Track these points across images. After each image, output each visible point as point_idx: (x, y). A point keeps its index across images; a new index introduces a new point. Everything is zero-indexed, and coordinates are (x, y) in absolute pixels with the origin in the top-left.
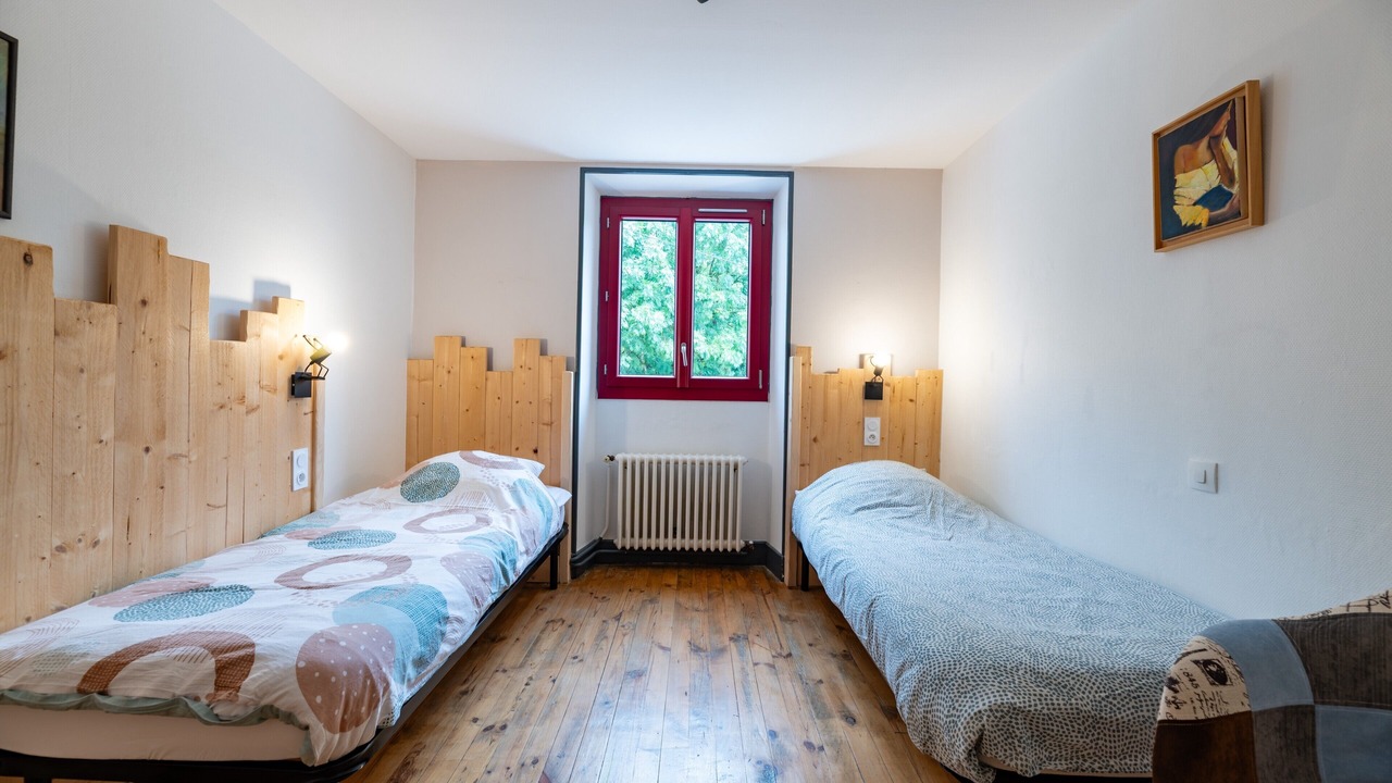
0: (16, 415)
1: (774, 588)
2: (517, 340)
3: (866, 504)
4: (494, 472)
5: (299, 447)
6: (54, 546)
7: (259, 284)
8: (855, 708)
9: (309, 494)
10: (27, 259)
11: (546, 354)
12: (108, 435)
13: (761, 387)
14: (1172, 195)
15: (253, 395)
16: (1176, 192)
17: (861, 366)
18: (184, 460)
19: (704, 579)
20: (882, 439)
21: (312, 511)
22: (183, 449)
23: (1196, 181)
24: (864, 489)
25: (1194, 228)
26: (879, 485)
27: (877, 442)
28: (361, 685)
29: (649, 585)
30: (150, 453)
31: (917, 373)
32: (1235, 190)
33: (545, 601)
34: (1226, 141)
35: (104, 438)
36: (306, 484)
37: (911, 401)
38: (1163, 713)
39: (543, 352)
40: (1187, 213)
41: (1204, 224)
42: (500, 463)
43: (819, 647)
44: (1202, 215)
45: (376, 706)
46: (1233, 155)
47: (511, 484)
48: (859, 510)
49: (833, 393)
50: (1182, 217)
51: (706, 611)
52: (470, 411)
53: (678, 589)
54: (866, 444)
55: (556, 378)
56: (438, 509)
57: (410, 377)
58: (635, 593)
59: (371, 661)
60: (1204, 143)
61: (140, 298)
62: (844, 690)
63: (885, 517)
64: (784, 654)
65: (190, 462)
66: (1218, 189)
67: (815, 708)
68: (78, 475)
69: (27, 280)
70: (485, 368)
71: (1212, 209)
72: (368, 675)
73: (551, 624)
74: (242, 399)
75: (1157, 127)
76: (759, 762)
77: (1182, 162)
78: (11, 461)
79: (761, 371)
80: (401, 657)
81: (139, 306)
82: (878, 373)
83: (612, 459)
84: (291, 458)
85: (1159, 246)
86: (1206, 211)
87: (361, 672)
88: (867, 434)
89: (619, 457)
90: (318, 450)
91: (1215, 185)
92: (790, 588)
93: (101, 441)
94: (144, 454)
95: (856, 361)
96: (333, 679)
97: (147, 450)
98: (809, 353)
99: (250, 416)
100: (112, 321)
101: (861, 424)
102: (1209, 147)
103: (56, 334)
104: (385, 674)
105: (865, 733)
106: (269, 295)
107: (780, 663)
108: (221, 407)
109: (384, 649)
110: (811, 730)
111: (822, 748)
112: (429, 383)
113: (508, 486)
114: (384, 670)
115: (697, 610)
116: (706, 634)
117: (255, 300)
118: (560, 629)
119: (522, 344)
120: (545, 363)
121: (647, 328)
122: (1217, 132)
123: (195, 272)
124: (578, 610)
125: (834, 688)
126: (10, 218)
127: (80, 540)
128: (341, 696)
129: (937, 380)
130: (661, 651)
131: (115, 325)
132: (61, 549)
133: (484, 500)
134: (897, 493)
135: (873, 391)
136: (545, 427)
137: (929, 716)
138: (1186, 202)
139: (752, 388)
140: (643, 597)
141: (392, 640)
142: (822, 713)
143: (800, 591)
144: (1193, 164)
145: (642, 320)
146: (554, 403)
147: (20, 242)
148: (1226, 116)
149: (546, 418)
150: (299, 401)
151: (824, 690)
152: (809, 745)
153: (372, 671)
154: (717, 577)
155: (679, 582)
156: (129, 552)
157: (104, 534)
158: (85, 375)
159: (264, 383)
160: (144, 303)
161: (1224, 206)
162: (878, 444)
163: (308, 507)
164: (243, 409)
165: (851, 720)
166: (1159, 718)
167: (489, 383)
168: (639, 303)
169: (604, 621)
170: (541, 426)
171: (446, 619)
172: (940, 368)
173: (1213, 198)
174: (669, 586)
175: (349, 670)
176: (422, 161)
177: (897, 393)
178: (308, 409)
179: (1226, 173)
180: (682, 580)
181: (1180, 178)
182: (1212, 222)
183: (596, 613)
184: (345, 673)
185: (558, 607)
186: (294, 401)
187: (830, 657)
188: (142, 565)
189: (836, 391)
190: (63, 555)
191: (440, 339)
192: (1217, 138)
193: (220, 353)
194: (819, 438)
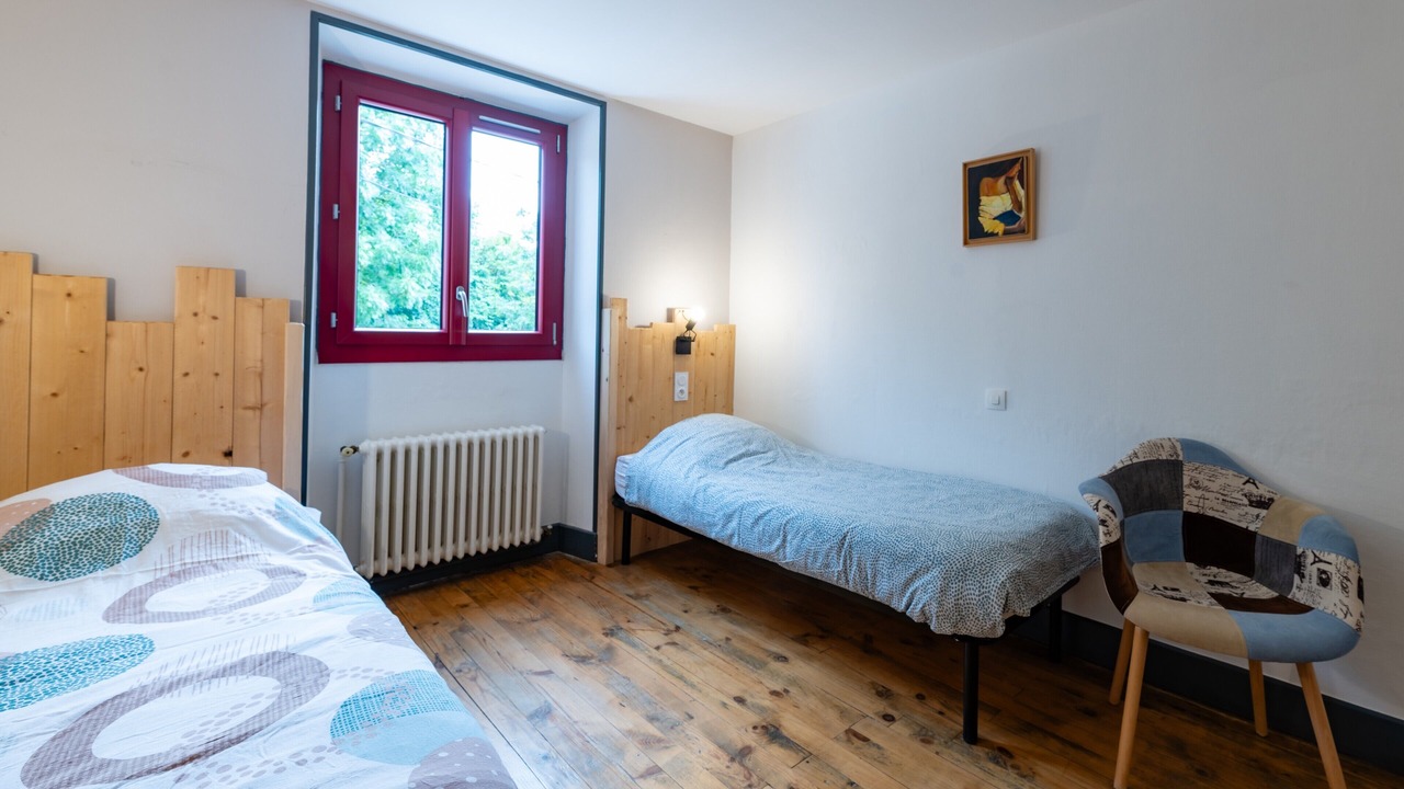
1: (593, 574)
3: (731, 457)
4: (227, 494)
8: (776, 647)
11: (246, 295)
13: (555, 342)
14: (978, 210)
16: (981, 208)
17: (670, 319)
19: (503, 585)
20: (690, 393)
23: (995, 204)
24: (720, 443)
25: (993, 234)
26: (731, 437)
27: (685, 397)
29: (435, 614)
31: (716, 327)
32: (1022, 215)
34: (1017, 183)
37: (712, 354)
38: (1103, 541)
39: (240, 292)
40: (988, 223)
41: (1000, 233)
43: (694, 610)
44: (1000, 227)
46: (1022, 193)
48: (727, 463)
49: (648, 348)
50: (984, 226)
51: (545, 617)
52: (65, 396)
53: (481, 606)
54: (676, 399)
55: (273, 334)
56: (142, 578)
60: (1002, 180)
62: (750, 637)
63: (756, 466)
64: (672, 628)
66: (1011, 212)
67: (748, 662)
70: (103, 316)
71: (1007, 224)
75: (967, 159)
76: (755, 728)
77: (986, 188)
79: (555, 325)
82: (690, 327)
83: (355, 451)
85: (966, 243)
86: (1002, 225)
88: (677, 389)
89: (363, 447)
91: (1009, 209)
92: (609, 566)
95: (664, 315)
98: (625, 305)
101: (672, 379)
102: (1006, 183)
105: (801, 664)
107: (677, 637)
110: (763, 681)
111: (786, 691)
113: (268, 513)
115: (534, 621)
116: (574, 640)
119: (197, 275)
120: (249, 308)
122: (1011, 175)
125: (743, 639)
129: (731, 333)
130: (542, 679)
134: (749, 442)
135: (683, 345)
136: (250, 413)
137: (961, 602)
138: (987, 216)
139: (544, 344)
140: (444, 630)
142: (759, 665)
143: (621, 566)
144: (993, 192)
146: (269, 374)
148: (1017, 168)
149: (252, 398)
151: (735, 643)
152: (774, 693)
154: (516, 579)
161: (1014, 223)
162: (686, 399)
165: (785, 659)
166: (1101, 545)
167: (115, 344)
170: (240, 412)
172: (732, 322)
173: (1006, 217)
174: (466, 606)
177: (701, 348)
179: (1016, 202)
180: (474, 594)
181: (984, 199)
182: (1006, 233)
187: (712, 616)
189: (650, 347)
192: (1012, 179)
194: (634, 397)
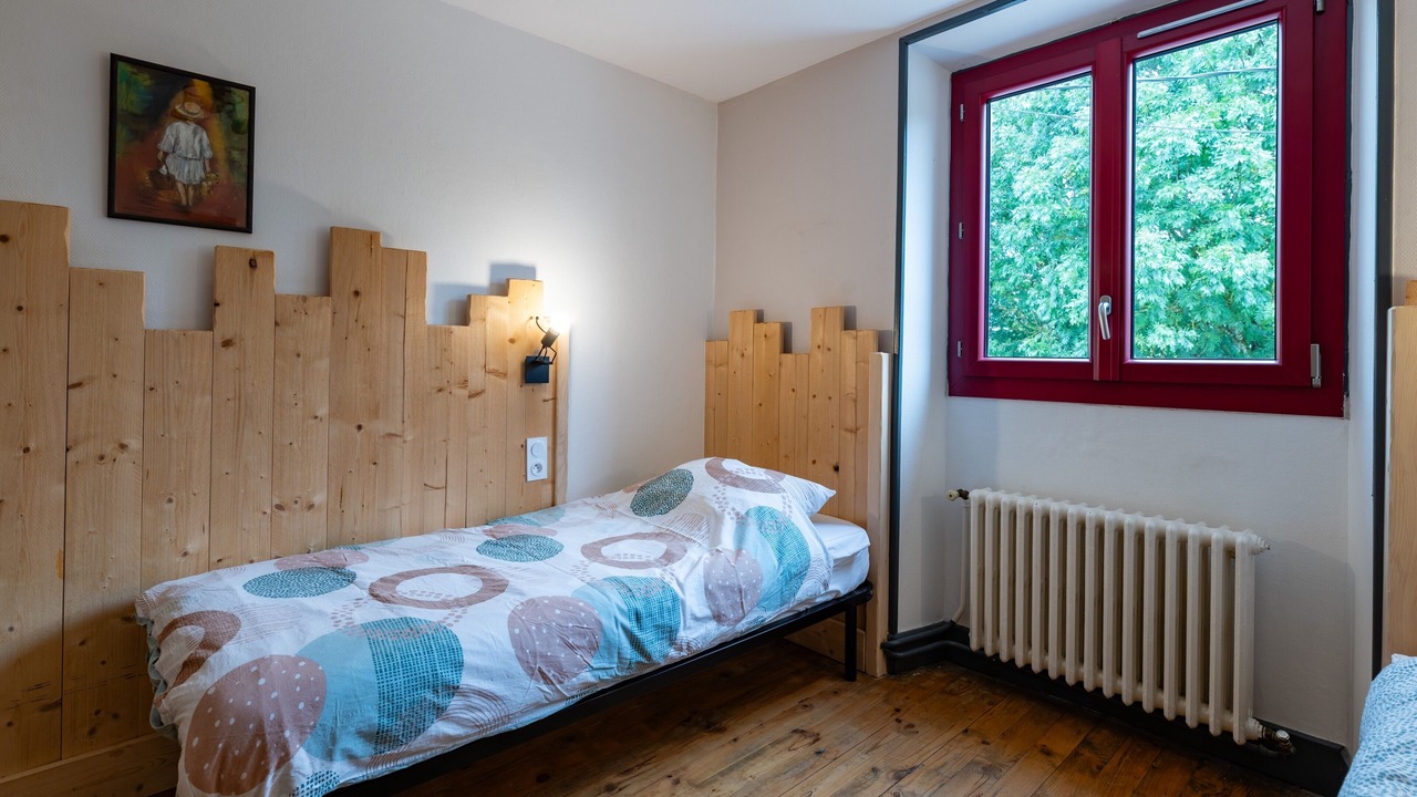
0: (242, 391)
2: (814, 310)
4: (731, 491)
5: (536, 435)
6: (274, 504)
7: (495, 268)
9: (549, 486)
10: (253, 264)
11: (854, 328)
12: (323, 411)
15: (477, 379)
18: (398, 440)
21: (553, 505)
22: (396, 428)
28: (246, 743)
29: (1006, 736)
30: (362, 431)
33: (824, 695)
35: (319, 414)
36: (544, 474)
39: (848, 324)
42: (744, 480)
45: (264, 779)
47: (743, 513)
52: (763, 407)
53: (1061, 769)
55: (862, 361)
56: (649, 529)
57: (708, 362)
58: (971, 740)
59: (272, 716)
61: (353, 289)
65: (405, 442)
68: (295, 445)
69: (252, 281)
70: (781, 351)
72: (260, 733)
73: (796, 736)
74: (464, 383)
78: (238, 430)
79: (1315, 349)
80: (330, 724)
81: (352, 296)
83: (964, 495)
84: (524, 447)
87: (251, 726)
89: (974, 494)
90: (559, 441)
93: (316, 417)
94: (356, 430)
96: (217, 724)
97: (360, 427)
99: (473, 400)
100: (327, 311)
103: (276, 324)
104: (286, 741)
106: (502, 277)
108: (440, 391)
109: (301, 706)
112: (723, 369)
113: (738, 514)
114: (287, 734)
117: (492, 284)
118: (803, 749)
119: (821, 314)
120: (848, 339)
121: (1228, 283)
123: (412, 263)
124: (854, 729)
126: (251, 232)
127: (296, 502)
128: (216, 748)
131: (330, 316)
132: (280, 507)
133: (699, 529)
136: (849, 435)
139: (1294, 386)
140: (978, 753)
141: (323, 697)
145: (1216, 270)
146: (861, 399)
147: (247, 250)
149: (850, 423)
150: (536, 387)
153: (268, 729)
155: (1076, 754)
156: (342, 519)
157: (319, 498)
158: (301, 359)
159: (491, 367)
160: (357, 293)
163: (549, 501)
164: (465, 393)
167: (783, 370)
168: (1212, 243)
169: (874, 770)
170: (843, 432)
171: (453, 690)
174: (1047, 753)
175: (238, 718)
176: (723, 103)
178: (549, 395)
180: (1087, 753)
183: (875, 747)
184: (232, 721)
185: (828, 714)
186: (529, 387)
188: (354, 533)
190: (281, 513)
191: (734, 314)
193: (438, 339)
